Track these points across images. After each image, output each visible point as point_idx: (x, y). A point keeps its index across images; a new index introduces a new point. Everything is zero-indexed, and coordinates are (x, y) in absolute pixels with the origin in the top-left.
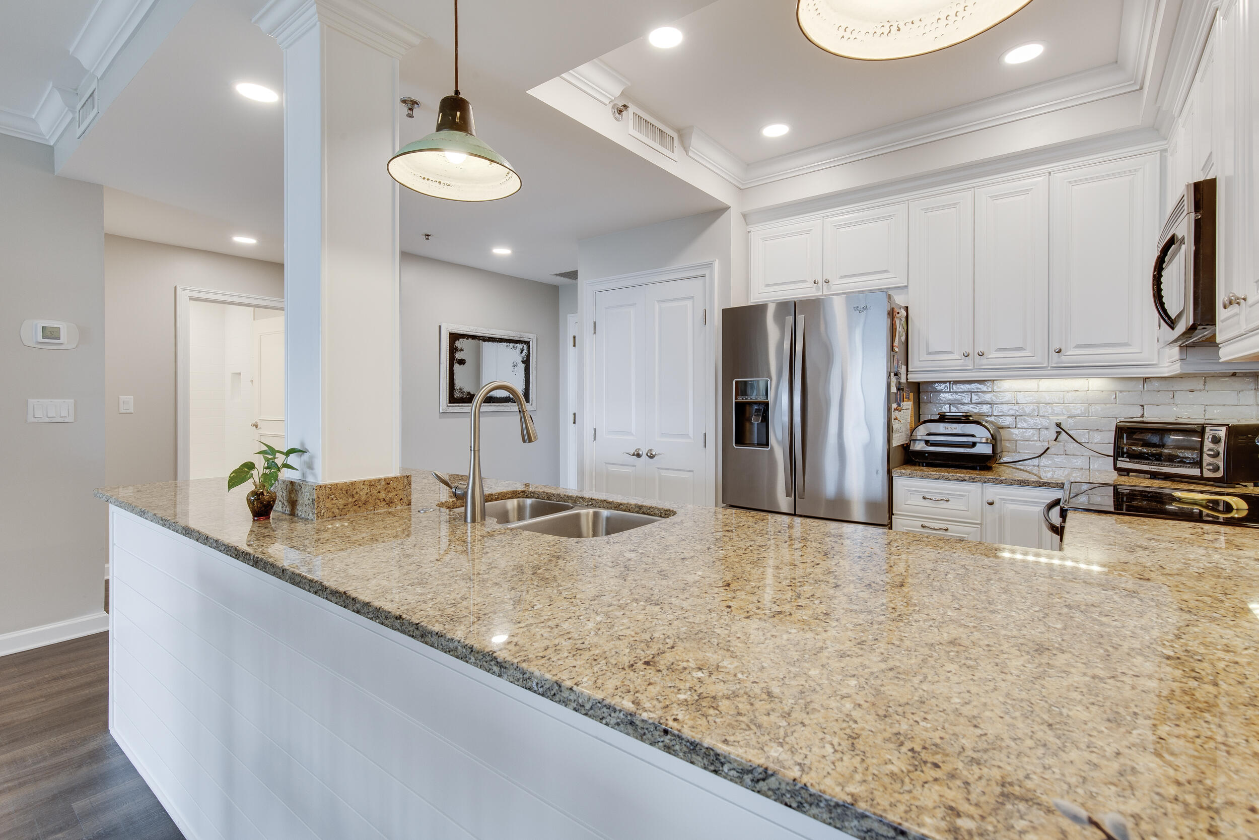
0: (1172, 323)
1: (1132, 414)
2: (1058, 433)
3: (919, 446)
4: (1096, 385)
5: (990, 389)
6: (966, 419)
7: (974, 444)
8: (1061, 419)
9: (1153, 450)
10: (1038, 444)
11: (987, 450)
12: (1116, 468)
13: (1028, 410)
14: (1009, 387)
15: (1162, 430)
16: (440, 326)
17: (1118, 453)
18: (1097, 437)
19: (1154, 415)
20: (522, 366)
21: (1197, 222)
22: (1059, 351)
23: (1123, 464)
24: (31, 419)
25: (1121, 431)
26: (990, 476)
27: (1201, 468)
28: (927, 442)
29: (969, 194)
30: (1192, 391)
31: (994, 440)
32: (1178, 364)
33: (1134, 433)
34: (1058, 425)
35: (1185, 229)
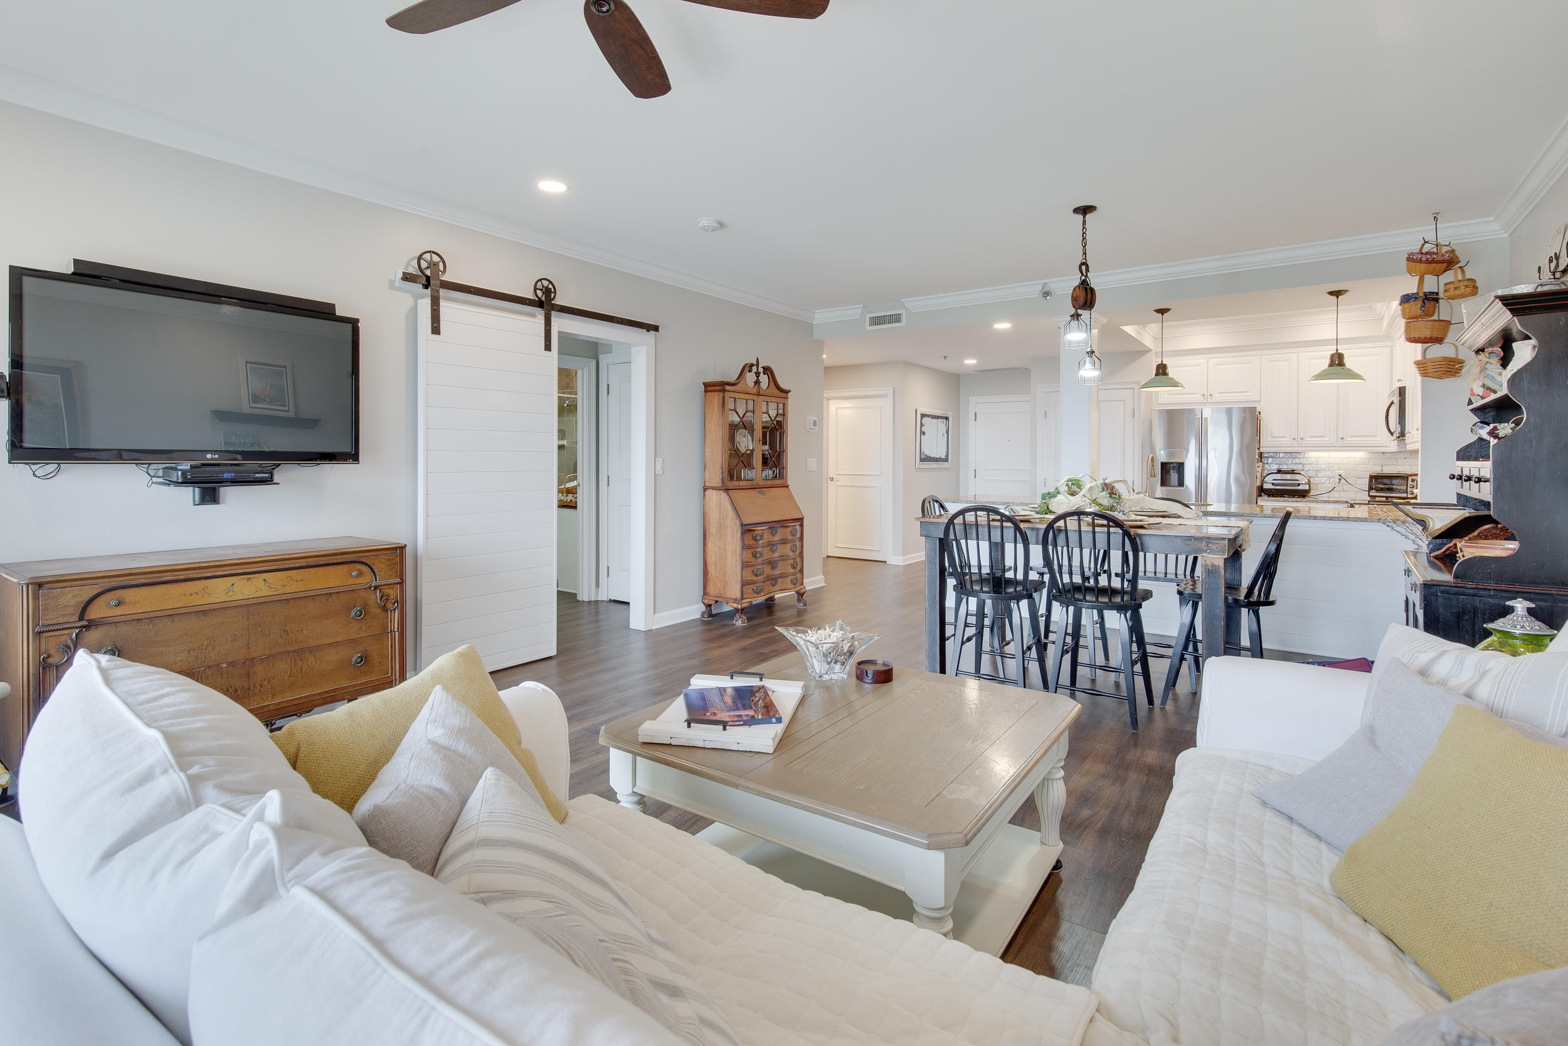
0: (1392, 434)
1: (1377, 470)
2: (1340, 479)
3: (1266, 486)
4: (1360, 455)
5: (1302, 456)
6: (1293, 472)
7: (1299, 485)
8: (1341, 472)
9: (1387, 486)
10: (1330, 485)
11: (1307, 487)
12: (1369, 496)
13: (1324, 467)
14: (1314, 456)
15: (1391, 477)
16: (916, 410)
17: (1370, 488)
18: (1360, 481)
19: (1389, 470)
20: (946, 435)
21: (1400, 400)
22: (1342, 439)
23: (1373, 493)
24: (808, 469)
25: (1371, 477)
26: (1306, 499)
27: (1407, 493)
28: (1273, 484)
29: (1296, 355)
30: (1405, 458)
31: (1309, 483)
32: (1397, 447)
33: (1378, 479)
34: (1340, 475)
35: (1396, 400)
